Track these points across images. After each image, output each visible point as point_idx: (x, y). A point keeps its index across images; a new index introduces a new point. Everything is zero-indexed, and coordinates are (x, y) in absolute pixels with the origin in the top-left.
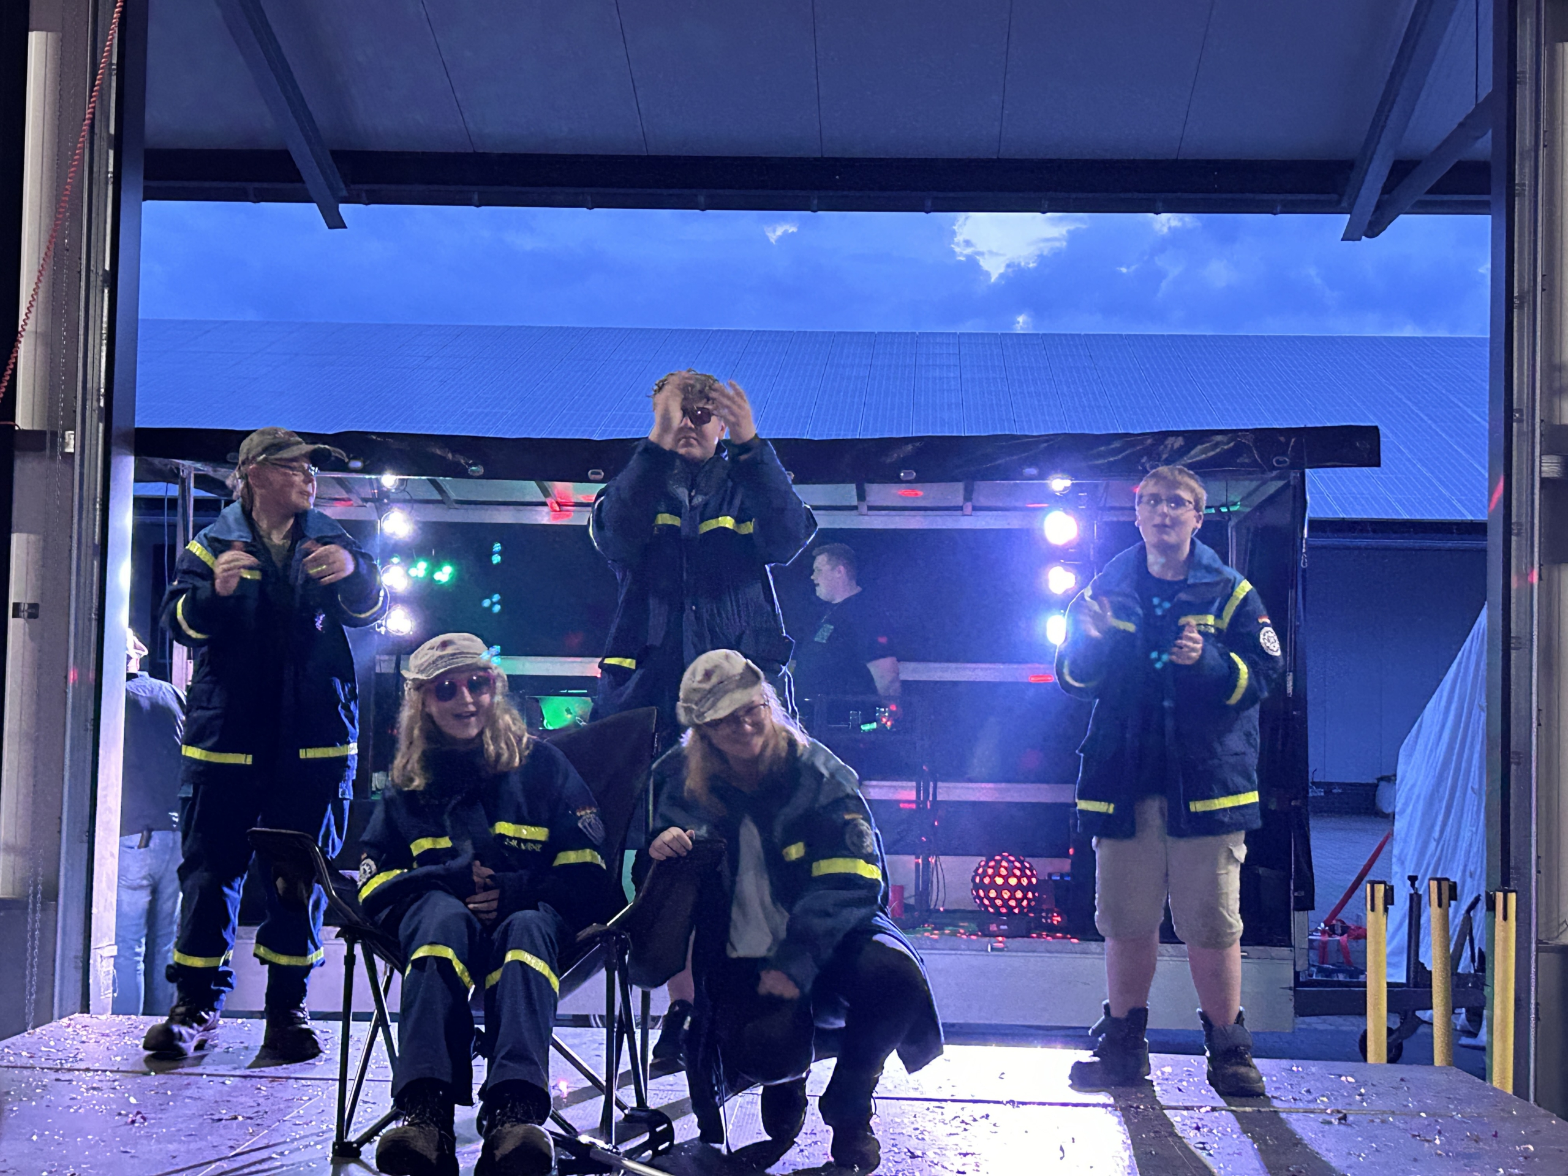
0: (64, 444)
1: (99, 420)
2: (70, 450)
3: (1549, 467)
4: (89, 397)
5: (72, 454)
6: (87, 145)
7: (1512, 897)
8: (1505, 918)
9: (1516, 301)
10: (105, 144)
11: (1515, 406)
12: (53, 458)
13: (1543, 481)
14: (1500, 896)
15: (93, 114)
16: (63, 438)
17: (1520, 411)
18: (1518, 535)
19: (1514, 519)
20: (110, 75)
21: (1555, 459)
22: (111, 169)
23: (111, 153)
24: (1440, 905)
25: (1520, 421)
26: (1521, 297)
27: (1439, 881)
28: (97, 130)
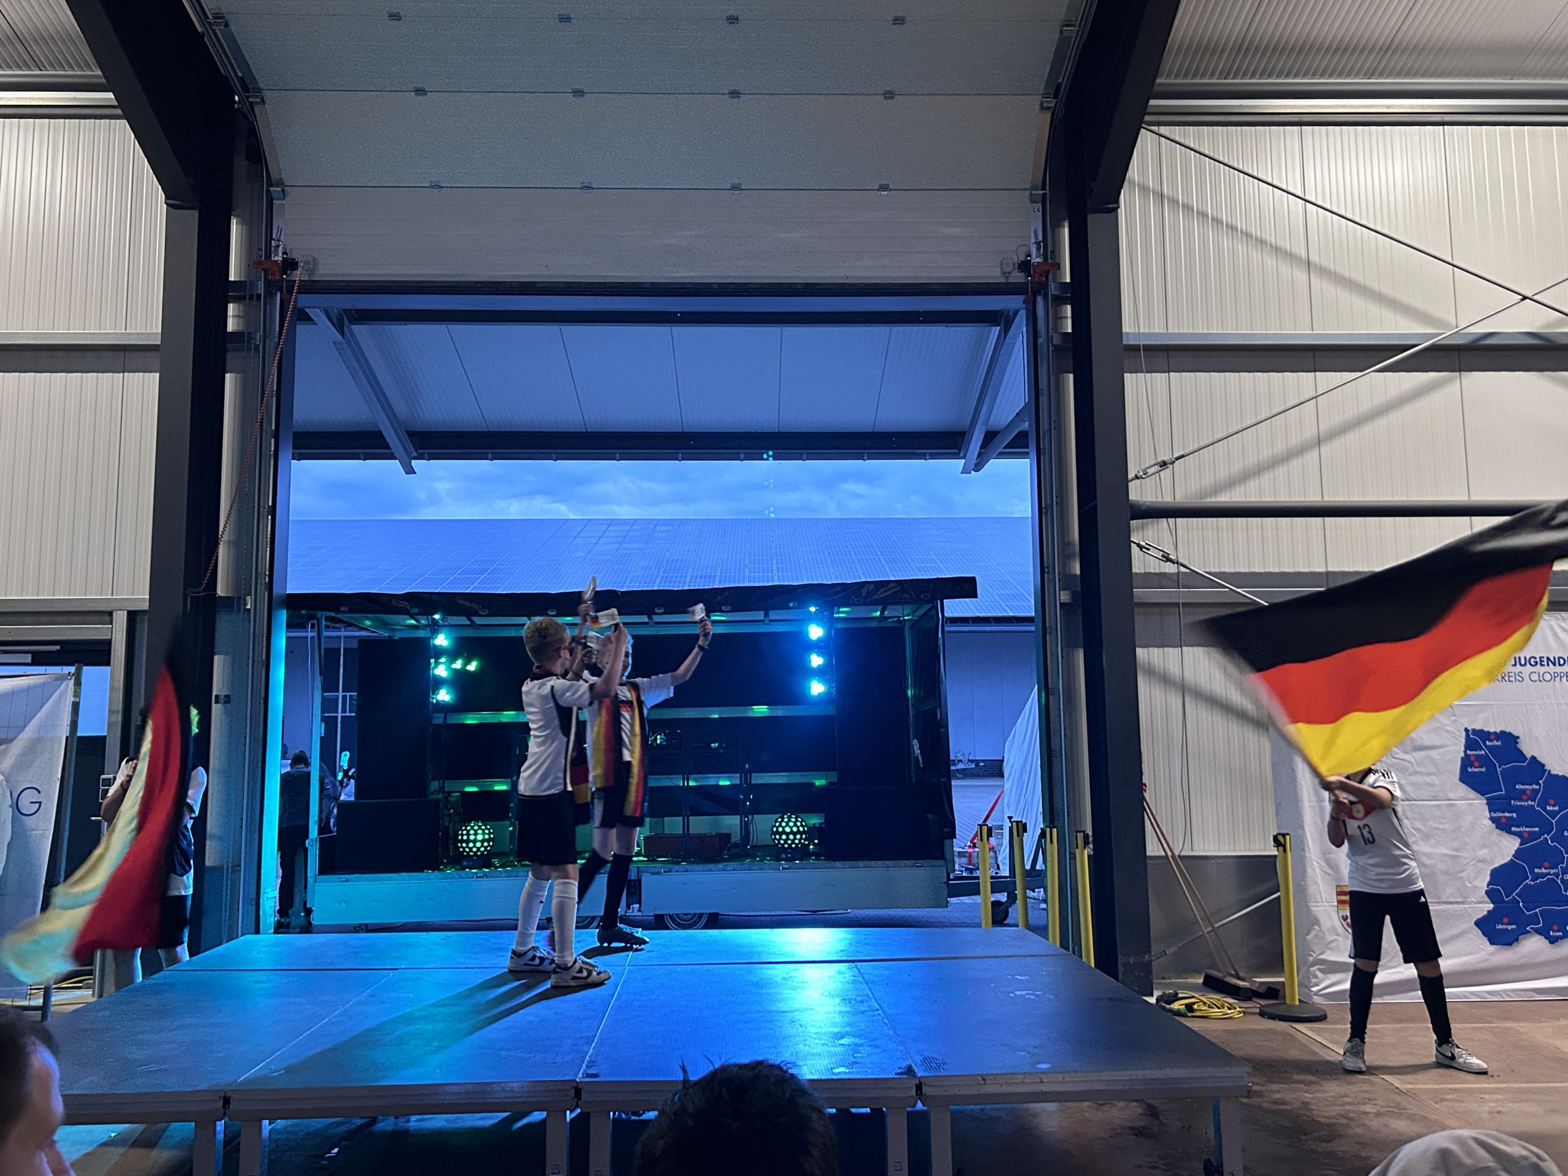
0: (246, 604)
1: (265, 590)
2: (248, 607)
3: (1064, 597)
4: (259, 576)
5: (249, 610)
6: (258, 437)
7: (1055, 830)
8: (1051, 842)
9: (1044, 510)
10: (269, 436)
11: (1045, 565)
12: (239, 610)
13: (1061, 604)
14: (1048, 830)
15: (262, 419)
16: (245, 600)
17: (1048, 567)
18: (1050, 633)
19: (1047, 625)
20: (272, 397)
21: (1067, 592)
22: (273, 449)
23: (273, 440)
24: (1018, 836)
25: (1048, 573)
26: (1046, 507)
27: (1017, 822)
28: (264, 428)
